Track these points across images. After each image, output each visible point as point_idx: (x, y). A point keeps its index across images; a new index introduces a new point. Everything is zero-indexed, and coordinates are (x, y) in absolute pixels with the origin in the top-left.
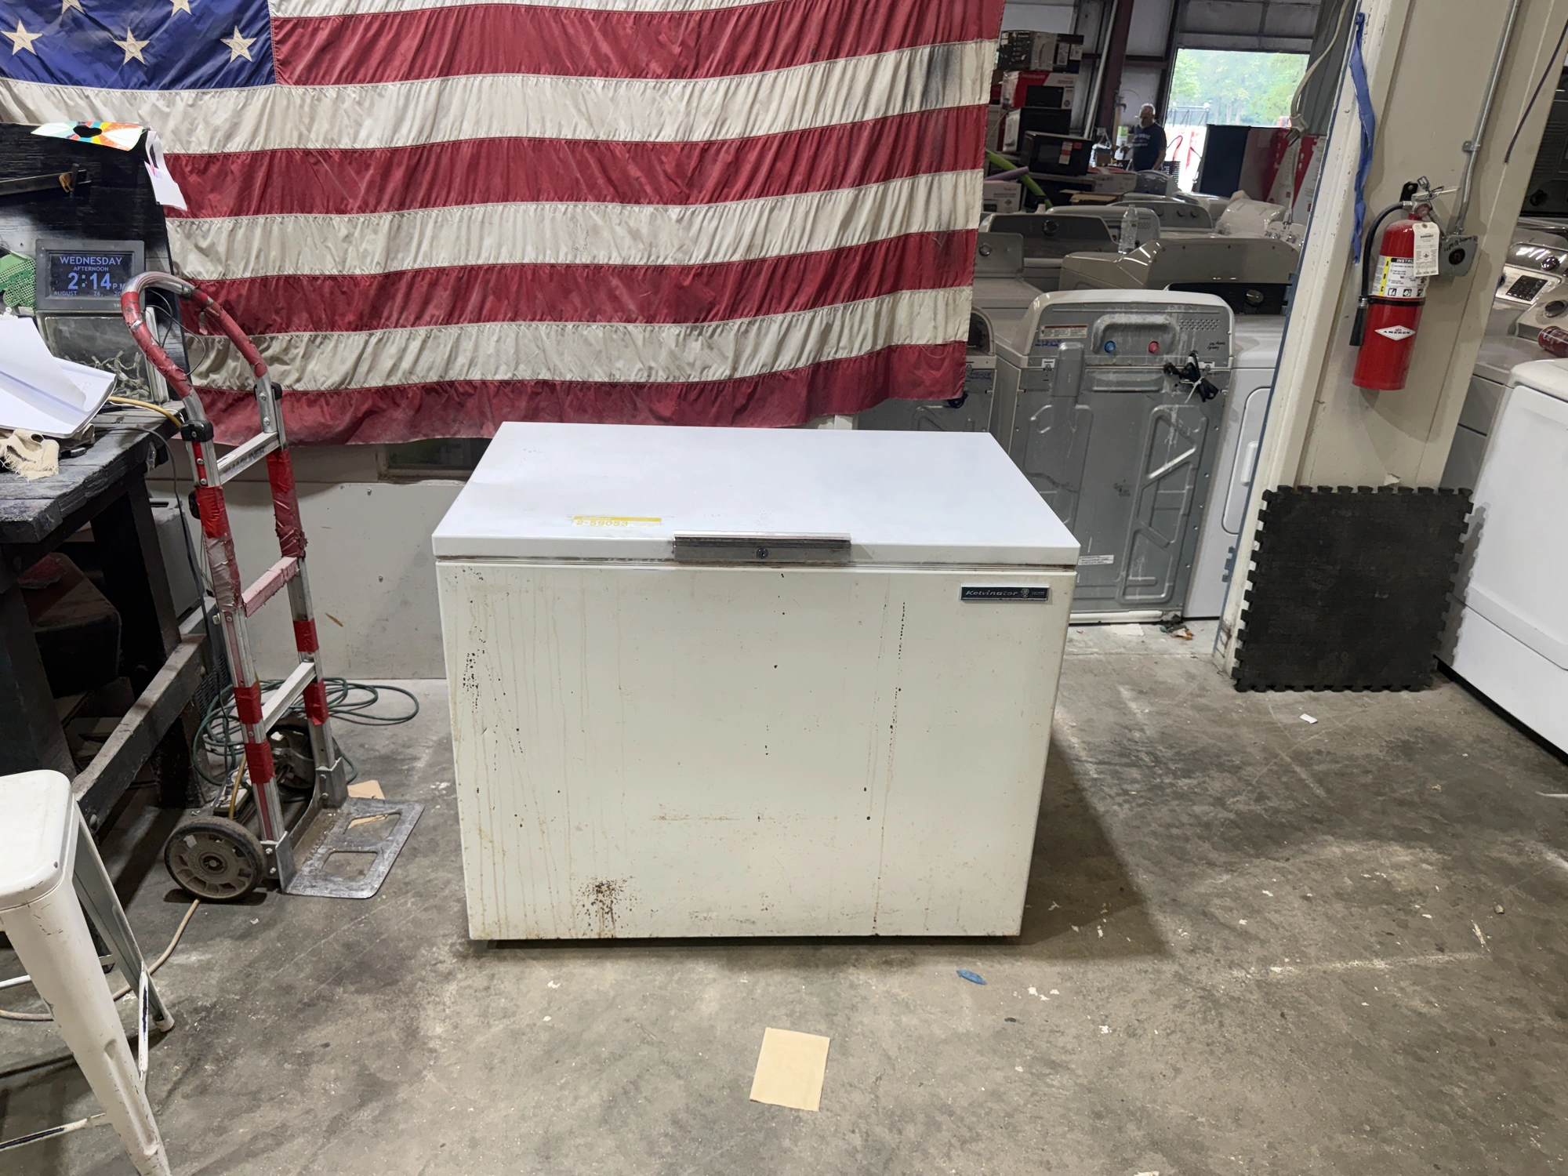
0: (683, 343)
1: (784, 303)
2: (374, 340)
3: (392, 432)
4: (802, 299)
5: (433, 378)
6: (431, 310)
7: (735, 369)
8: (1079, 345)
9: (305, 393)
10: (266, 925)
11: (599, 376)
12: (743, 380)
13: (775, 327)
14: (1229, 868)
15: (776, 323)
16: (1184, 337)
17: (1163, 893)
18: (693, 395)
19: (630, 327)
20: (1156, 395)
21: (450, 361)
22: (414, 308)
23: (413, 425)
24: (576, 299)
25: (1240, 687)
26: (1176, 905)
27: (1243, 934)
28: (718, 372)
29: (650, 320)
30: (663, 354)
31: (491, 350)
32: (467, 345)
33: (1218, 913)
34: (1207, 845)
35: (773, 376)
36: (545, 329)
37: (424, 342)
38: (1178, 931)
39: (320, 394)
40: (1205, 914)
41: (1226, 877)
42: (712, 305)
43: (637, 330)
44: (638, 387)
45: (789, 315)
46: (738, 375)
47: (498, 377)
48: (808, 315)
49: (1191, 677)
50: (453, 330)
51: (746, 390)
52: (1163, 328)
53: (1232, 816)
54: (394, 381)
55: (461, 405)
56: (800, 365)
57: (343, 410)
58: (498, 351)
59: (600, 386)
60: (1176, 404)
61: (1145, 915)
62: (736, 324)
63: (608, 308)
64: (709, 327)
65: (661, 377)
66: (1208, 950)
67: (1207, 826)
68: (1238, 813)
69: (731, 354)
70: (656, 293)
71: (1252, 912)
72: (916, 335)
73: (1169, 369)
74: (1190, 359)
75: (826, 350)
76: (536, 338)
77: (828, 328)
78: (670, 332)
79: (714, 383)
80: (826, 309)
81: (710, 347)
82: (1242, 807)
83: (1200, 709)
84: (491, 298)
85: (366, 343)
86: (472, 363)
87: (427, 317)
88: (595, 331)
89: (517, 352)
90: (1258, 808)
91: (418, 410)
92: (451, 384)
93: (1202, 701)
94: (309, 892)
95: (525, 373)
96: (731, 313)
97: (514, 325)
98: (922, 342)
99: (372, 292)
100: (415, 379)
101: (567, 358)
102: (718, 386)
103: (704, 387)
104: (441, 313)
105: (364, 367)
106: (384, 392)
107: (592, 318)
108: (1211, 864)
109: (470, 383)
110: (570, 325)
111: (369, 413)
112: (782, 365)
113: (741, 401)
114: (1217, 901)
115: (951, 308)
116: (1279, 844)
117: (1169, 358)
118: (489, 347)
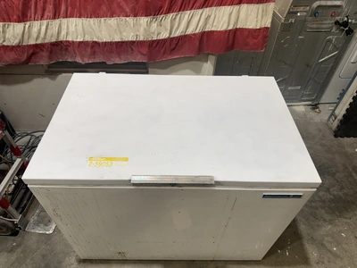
0: (149, 25)
1: (191, 6)
2: (27, 26)
3: (43, 60)
4: (197, 4)
5: (54, 40)
6: (46, 14)
7: (170, 34)
8: (305, 14)
9: (8, 46)
10: (19, 246)
11: (117, 39)
12: (173, 38)
13: (187, 16)
14: (331, 222)
15: (187, 14)
16: (346, 10)
17: (309, 235)
18: (154, 45)
19: (127, 19)
20: (329, 33)
21: (59, 33)
22: (39, 12)
23: (50, 58)
24: (104, 8)
25: (336, 136)
26: (313, 240)
27: (335, 255)
28: (164, 35)
29: (135, 16)
30: (142, 30)
31: (74, 29)
32: (64, 27)
33: (327, 244)
34: (323, 211)
35: (185, 36)
36: (93, 21)
37: (47, 27)
38: (313, 253)
39: (13, 47)
40: (322, 245)
41: (330, 227)
42: (161, 8)
43: (130, 20)
44: (133, 42)
45: (193, 11)
46: (172, 36)
47: (78, 40)
48: (201, 11)
49: (320, 130)
50: (57, 21)
51: (175, 42)
52: (339, 6)
53: (332, 197)
54: (39, 42)
55: (66, 50)
56: (197, 32)
57: (23, 52)
58: (76, 30)
59: (117, 43)
60: (336, 36)
61: (302, 245)
62: (171, 16)
63: (118, 11)
64: (160, 17)
65: (141, 39)
66: (323, 263)
67: (323, 202)
68: (334, 196)
69: (169, 28)
70: (137, 4)
71: (338, 244)
72: (248, 24)
73: (337, 23)
74: (346, 19)
75: (208, 26)
76: (90, 25)
77: (209, 17)
78: (144, 20)
79: (162, 40)
80: (208, 9)
81: (161, 25)
82: (335, 193)
83: (323, 145)
84: (70, 8)
85: (24, 27)
86: (67, 34)
87: (46, 17)
88: (113, 21)
89: (83, 30)
90: (341, 193)
91: (51, 52)
92: (61, 42)
93: (323, 142)
94: (32, 231)
95: (88, 38)
96: (168, 12)
97: (80, 19)
98: (251, 27)
99: (20, 7)
100: (47, 41)
101: (103, 33)
102: (164, 41)
103: (158, 42)
104: (51, 15)
105: (26, 37)
106: (36, 46)
107: (112, 16)
108: (325, 220)
109: (68, 42)
110: (103, 19)
111: (33, 54)
112: (189, 31)
113: (173, 46)
114: (326, 238)
115: (265, 12)
116: (347, 211)
117: (338, 18)
118: (72, 29)
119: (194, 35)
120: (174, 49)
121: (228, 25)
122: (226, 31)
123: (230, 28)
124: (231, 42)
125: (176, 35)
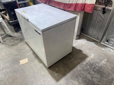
119: (74, 4)
120: (70, 7)
121: (82, 2)
122: (82, 4)
123: (83, 3)
124: (83, 8)
125: (70, 3)
